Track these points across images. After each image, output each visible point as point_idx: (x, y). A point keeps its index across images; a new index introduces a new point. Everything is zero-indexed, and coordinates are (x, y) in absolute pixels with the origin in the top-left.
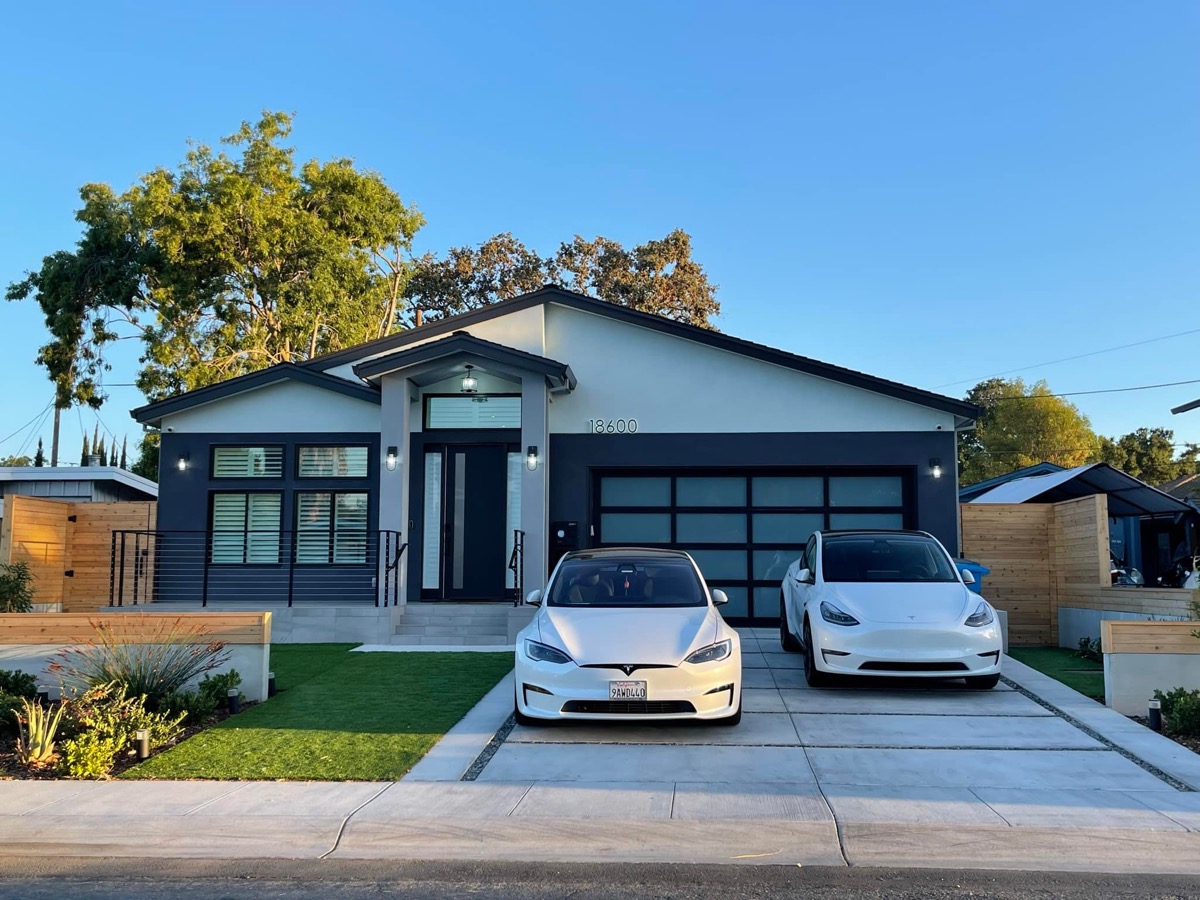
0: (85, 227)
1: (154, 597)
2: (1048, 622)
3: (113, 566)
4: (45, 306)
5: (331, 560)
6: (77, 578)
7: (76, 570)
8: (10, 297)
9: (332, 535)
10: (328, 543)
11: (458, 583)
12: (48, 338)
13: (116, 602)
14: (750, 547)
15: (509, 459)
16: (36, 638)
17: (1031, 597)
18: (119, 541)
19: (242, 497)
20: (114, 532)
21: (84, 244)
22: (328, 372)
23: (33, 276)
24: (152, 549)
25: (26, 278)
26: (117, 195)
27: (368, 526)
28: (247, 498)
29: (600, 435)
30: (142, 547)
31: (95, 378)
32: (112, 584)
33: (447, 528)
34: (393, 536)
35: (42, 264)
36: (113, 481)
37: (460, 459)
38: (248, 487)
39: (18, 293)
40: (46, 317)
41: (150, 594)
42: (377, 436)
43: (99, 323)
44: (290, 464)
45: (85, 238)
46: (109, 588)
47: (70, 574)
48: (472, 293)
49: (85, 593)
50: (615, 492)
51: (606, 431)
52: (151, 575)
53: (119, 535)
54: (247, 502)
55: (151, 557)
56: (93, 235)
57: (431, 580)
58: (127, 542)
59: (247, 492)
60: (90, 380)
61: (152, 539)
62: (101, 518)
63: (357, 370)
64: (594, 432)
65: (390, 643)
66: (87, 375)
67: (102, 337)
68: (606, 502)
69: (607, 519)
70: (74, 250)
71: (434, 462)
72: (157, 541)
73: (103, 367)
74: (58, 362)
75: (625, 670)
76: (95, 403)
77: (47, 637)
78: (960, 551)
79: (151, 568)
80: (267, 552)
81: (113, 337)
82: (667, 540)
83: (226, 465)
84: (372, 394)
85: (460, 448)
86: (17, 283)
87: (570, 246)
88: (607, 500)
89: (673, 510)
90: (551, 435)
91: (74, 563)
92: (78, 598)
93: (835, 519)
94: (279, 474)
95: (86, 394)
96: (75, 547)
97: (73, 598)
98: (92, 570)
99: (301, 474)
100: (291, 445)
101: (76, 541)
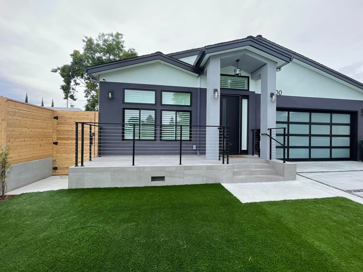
1: (99, 154)
6: (60, 145)
7: (59, 141)
8: (52, 71)
10: (174, 132)
12: (64, 84)
14: (310, 135)
18: (80, 128)
19: (138, 112)
20: (77, 123)
23: (58, 68)
24: (97, 133)
25: (56, 68)
28: (140, 111)
30: (93, 131)
37: (224, 100)
38: (142, 108)
39: (55, 71)
41: (96, 152)
43: (75, 81)
44: (159, 98)
47: (56, 143)
49: (64, 152)
52: (97, 145)
53: (80, 126)
55: (97, 137)
58: (85, 129)
60: (73, 95)
61: (97, 128)
62: (71, 118)
66: (72, 93)
67: (76, 84)
74: (66, 89)
76: (75, 100)
79: (97, 141)
80: (149, 135)
81: (79, 84)
83: (131, 97)
85: (225, 97)
86: (54, 68)
89: (288, 123)
91: (58, 139)
92: (60, 155)
93: (334, 127)
94: (154, 103)
95: (72, 97)
96: (57, 131)
97: (58, 155)
98: (66, 142)
99: (163, 103)
100: (159, 90)
101: (58, 128)
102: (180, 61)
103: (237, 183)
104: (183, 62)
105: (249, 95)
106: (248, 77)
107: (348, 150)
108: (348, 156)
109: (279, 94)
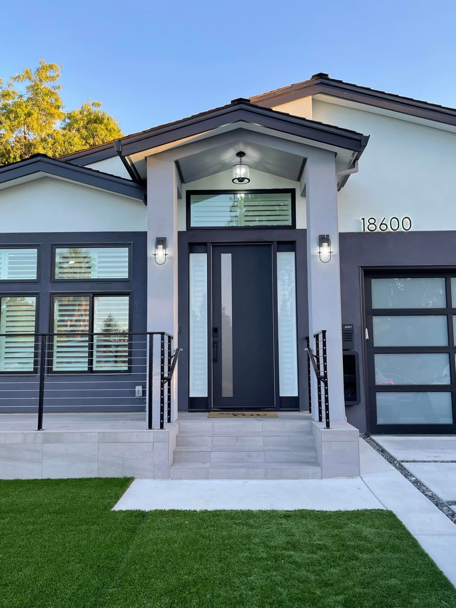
5: (90, 368)
10: (87, 349)
15: (278, 259)
22: (94, 167)
29: (372, 234)
33: (214, 331)
34: (157, 338)
37: (226, 260)
42: (143, 235)
44: (46, 264)
50: (385, 294)
51: (378, 230)
57: (199, 388)
64: (367, 230)
68: (376, 305)
69: (378, 321)
71: (199, 262)
80: (21, 359)
84: (139, 190)
85: (227, 249)
88: (379, 302)
89: (449, 312)
94: (34, 277)
99: (58, 276)
100: (48, 245)
102: (90, 169)
103: (180, 479)
104: (98, 172)
105: (295, 241)
106: (292, 192)
109: (401, 229)
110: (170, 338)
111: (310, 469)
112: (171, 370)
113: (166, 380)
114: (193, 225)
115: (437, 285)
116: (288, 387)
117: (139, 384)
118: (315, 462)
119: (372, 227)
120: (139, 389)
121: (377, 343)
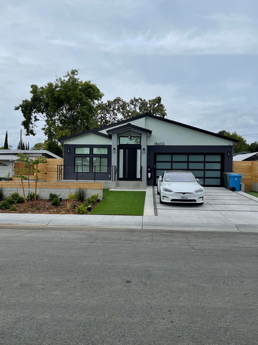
0: (32, 95)
1: (64, 179)
2: (250, 186)
3: (58, 172)
4: (23, 112)
5: (100, 172)
7: (47, 173)
8: (15, 109)
9: (100, 167)
11: (127, 177)
12: (24, 119)
13: (59, 180)
15: (137, 151)
16: (56, 187)
17: (247, 181)
19: (81, 158)
20: (58, 165)
21: (32, 98)
22: (99, 132)
23: (20, 105)
24: (63, 169)
25: (19, 106)
26: (39, 87)
27: (108, 164)
28: (82, 158)
31: (33, 129)
32: (58, 176)
33: (124, 165)
34: (114, 167)
35: (22, 102)
36: (46, 153)
37: (127, 150)
38: (84, 156)
39: (17, 109)
40: (23, 114)
42: (111, 146)
43: (35, 117)
44: (91, 151)
45: (32, 97)
46: (57, 176)
47: (46, 173)
48: (111, 111)
50: (159, 158)
53: (59, 166)
54: (82, 159)
56: (34, 97)
57: (121, 176)
59: (82, 157)
60: (32, 130)
62: (52, 162)
63: (107, 131)
64: (155, 145)
65: (116, 189)
66: (32, 128)
67: (36, 120)
69: (157, 164)
70: (30, 100)
71: (121, 151)
72: (64, 167)
73: (36, 126)
74: (26, 124)
75: (183, 194)
76: (34, 135)
77: (58, 187)
78: (233, 171)
80: (86, 170)
81: (38, 120)
82: (170, 168)
83: (78, 151)
84: (110, 137)
85: (127, 149)
86: (17, 106)
87: (133, 100)
88: (158, 160)
89: (172, 162)
90: (148, 146)
91: (47, 171)
92: (48, 179)
93: (206, 164)
94: (89, 153)
95: (32, 133)
96: (47, 168)
97: (47, 179)
98: (51, 173)
99: (94, 153)
100: (91, 147)
101: (47, 167)
105: (141, 147)
106: (140, 137)
107: (220, 179)
108: (219, 184)
109: (162, 145)
110: (116, 167)
111: (138, 188)
112: (116, 172)
113: (115, 174)
114: (120, 144)
115: (170, 156)
116: (138, 176)
117: (110, 175)
118: (139, 187)
119: (157, 145)
120: (110, 176)
121: (157, 168)
